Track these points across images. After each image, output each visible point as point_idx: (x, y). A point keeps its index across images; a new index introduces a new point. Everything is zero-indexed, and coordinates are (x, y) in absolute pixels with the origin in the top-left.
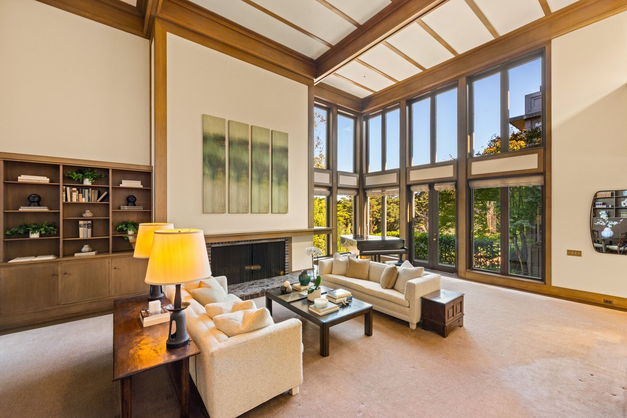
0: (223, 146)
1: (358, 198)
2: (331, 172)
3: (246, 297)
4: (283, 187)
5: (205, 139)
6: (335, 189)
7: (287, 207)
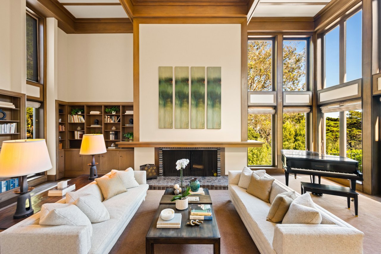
0: (171, 84)
1: (311, 114)
2: (275, 93)
3: (162, 187)
4: (217, 109)
5: (160, 82)
6: (280, 108)
7: (220, 124)
